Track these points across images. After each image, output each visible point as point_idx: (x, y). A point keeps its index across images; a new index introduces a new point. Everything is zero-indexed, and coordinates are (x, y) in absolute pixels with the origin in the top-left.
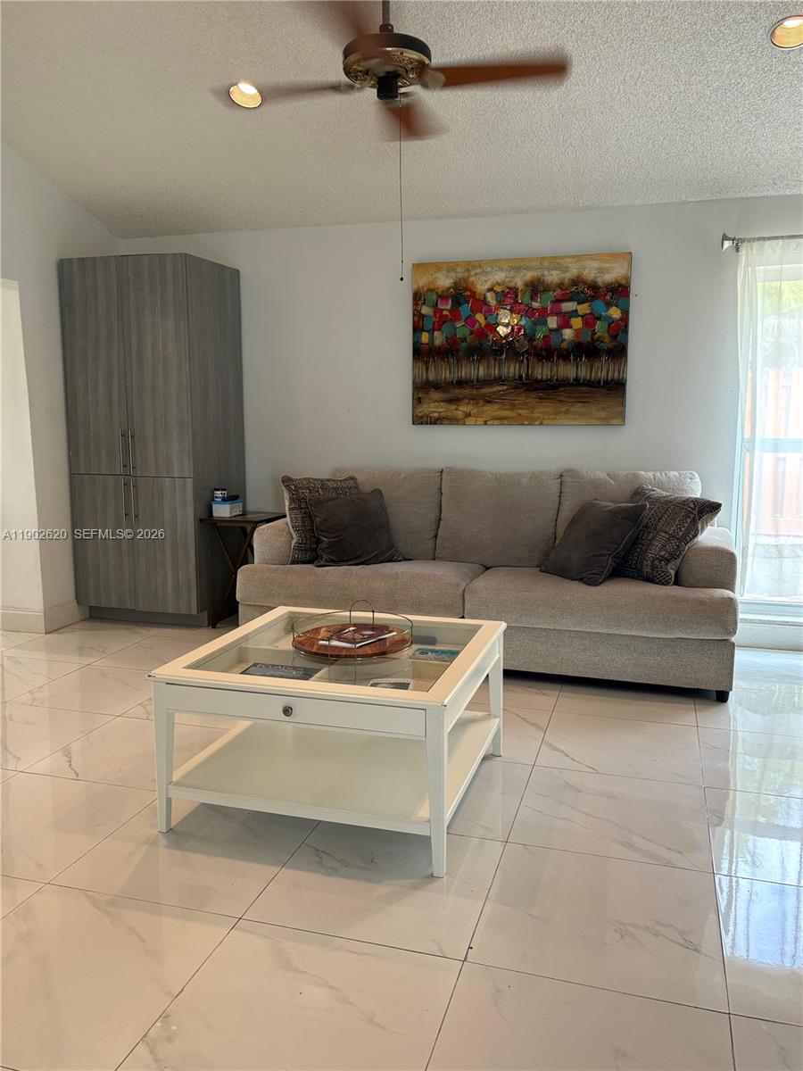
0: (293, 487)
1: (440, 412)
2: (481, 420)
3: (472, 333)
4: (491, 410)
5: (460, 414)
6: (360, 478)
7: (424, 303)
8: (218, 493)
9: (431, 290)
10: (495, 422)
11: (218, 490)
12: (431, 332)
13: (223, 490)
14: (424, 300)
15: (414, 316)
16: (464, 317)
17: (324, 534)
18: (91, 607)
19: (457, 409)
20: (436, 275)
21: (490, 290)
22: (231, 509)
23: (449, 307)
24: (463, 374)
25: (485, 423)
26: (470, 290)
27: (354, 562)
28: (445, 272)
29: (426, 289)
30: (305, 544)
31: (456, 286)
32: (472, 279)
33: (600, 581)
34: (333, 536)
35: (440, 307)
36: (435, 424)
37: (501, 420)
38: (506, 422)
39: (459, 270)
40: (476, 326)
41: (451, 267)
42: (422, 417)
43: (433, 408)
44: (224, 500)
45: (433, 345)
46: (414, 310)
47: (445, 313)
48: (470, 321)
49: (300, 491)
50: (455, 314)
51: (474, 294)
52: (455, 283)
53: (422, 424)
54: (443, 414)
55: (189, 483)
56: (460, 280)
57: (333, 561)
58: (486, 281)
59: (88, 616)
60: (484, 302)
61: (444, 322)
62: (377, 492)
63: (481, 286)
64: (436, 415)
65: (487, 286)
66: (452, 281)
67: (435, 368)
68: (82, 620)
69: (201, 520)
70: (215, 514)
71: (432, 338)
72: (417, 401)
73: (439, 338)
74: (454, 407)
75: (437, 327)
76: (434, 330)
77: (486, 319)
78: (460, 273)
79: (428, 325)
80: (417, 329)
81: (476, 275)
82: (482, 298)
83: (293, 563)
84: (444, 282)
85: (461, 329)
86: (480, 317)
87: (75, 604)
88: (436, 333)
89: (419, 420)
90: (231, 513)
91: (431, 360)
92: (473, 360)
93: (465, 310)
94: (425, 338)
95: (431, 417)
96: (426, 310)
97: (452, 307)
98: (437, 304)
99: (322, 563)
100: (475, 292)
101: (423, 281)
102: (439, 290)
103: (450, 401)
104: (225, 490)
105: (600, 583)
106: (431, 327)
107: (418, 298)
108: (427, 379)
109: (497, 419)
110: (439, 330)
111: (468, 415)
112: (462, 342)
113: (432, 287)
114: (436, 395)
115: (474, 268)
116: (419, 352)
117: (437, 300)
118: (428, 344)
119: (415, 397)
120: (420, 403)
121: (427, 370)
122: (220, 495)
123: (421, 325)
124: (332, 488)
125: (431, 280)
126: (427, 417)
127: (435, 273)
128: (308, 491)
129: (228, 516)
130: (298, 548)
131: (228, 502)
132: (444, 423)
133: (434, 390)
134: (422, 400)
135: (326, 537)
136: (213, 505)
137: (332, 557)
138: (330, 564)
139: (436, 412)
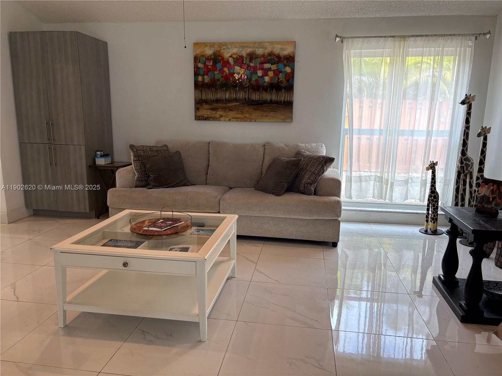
0: (135, 150)
1: (208, 115)
2: (227, 119)
3: (222, 77)
4: (232, 114)
5: (217, 116)
6: (170, 146)
7: (199, 62)
8: (98, 153)
9: (203, 56)
10: (234, 120)
11: (99, 151)
12: (203, 76)
13: (100, 151)
14: (199, 60)
15: (194, 68)
16: (218, 69)
17: (151, 173)
18: (34, 210)
19: (216, 113)
20: (204, 49)
21: (231, 56)
22: (105, 161)
23: (211, 64)
24: (219, 97)
25: (229, 120)
26: (221, 57)
27: (166, 187)
28: (209, 47)
29: (200, 55)
30: (142, 178)
31: (214, 54)
32: (222, 51)
33: (281, 194)
34: (156, 174)
35: (207, 64)
36: (206, 120)
37: (237, 119)
38: (239, 120)
39: (216, 46)
40: (225, 74)
41: (212, 45)
42: (199, 117)
43: (205, 112)
44: (102, 156)
45: (204, 82)
46: (195, 65)
47: (209, 67)
48: (222, 71)
49: (139, 152)
50: (214, 68)
51: (223, 58)
52: (214, 52)
53: (199, 120)
54: (209, 115)
55: (83, 147)
56: (216, 51)
57: (156, 186)
58: (229, 52)
59: (33, 214)
60: (228, 62)
61: (209, 71)
62: (178, 153)
63: (227, 55)
64: (206, 116)
65: (229, 55)
66: (212, 52)
67: (205, 93)
68: (29, 216)
69: (90, 166)
70: (96, 164)
71: (203, 79)
72: (197, 109)
73: (207, 79)
74: (215, 112)
75: (206, 73)
76: (204, 75)
77: (229, 71)
78: (216, 48)
79: (201, 72)
80: (196, 74)
81: (224, 49)
82: (227, 60)
83: (136, 187)
84: (209, 52)
85: (217, 74)
86: (226, 69)
87: (25, 208)
88: (205, 77)
89: (198, 118)
90: (105, 163)
91: (203, 89)
92: (223, 90)
93: (219, 66)
94: (200, 78)
95: (204, 117)
96: (200, 65)
97: (213, 64)
98: (205, 62)
99: (150, 187)
100: (223, 57)
101: (198, 52)
102: (206, 56)
103: (213, 109)
104: (102, 151)
105: (281, 195)
107: (196, 59)
108: (201, 98)
109: (235, 118)
110: (207, 75)
111: (221, 116)
112: (218, 81)
113: (203, 54)
114: (206, 106)
115: (223, 45)
116: (197, 85)
117: (206, 61)
118: (202, 81)
119: (196, 107)
120: (199, 110)
121: (201, 94)
122: (100, 154)
123: (198, 72)
124: (155, 150)
125: (202, 51)
126: (202, 117)
127: (204, 48)
128: (143, 152)
129: (104, 164)
130: (138, 180)
131: (103, 157)
132: (210, 120)
133: (205, 104)
134: (199, 108)
135: (152, 174)
136: (96, 159)
137: (155, 184)
138: (154, 187)
139: (206, 114)
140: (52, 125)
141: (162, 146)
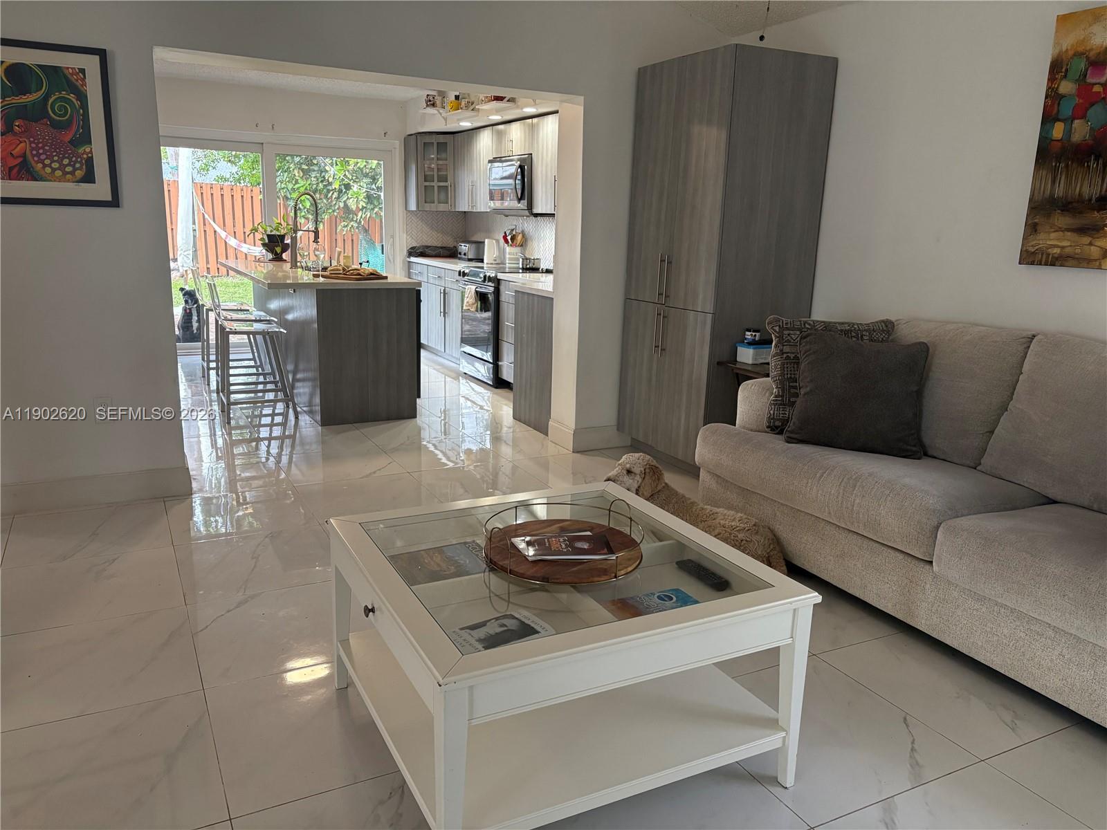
1: (1063, 247)
5: (1095, 252)
7: (1065, 76)
8: (749, 335)
9: (1078, 55)
12: (1069, 121)
13: (753, 332)
14: (1067, 70)
15: (1046, 98)
19: (1091, 244)
20: (1089, 30)
28: (1106, 22)
29: (1071, 53)
35: (1090, 80)
36: (1053, 264)
42: (1035, 253)
43: (1053, 240)
45: (1069, 141)
46: (1049, 88)
47: (1098, 88)
53: (1032, 263)
54: (1068, 250)
55: (709, 318)
59: (629, 444)
61: (1092, 105)
62: (922, 347)
64: (1057, 251)
67: (1067, 177)
69: (719, 363)
71: (1068, 132)
72: (1032, 228)
73: (1081, 131)
74: (1086, 240)
75: (1079, 112)
76: (1073, 118)
79: (1066, 110)
80: (1049, 118)
83: (769, 430)
84: (1103, 37)
88: (1077, 123)
89: (1030, 257)
91: (1062, 165)
94: (1058, 131)
95: (1048, 254)
96: (1066, 87)
98: (1085, 76)
101: (1068, 43)
102: (1092, 54)
103: (1081, 231)
104: (757, 331)
106: (1071, 114)
107: (1057, 68)
108: (1052, 195)
110: (1083, 117)
113: (1080, 49)
114: (1062, 220)
116: (1047, 154)
117: (1086, 70)
118: (1061, 140)
119: (1030, 222)
120: (1036, 231)
121: (1054, 182)
123: (1055, 111)
125: (1083, 37)
126: (1042, 255)
127: (1090, 26)
131: (752, 347)
132: (1067, 264)
133: (1059, 211)
134: (1039, 228)
136: (739, 348)
139: (1057, 246)
140: (668, 263)
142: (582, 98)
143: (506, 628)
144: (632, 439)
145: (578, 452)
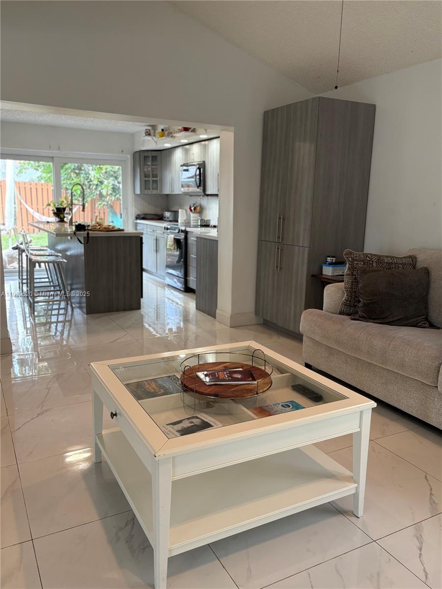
8: (329, 259)
11: (329, 257)
13: (332, 257)
17: (362, 296)
22: (333, 271)
27: (379, 322)
30: (350, 301)
34: (368, 299)
44: (331, 264)
55: (307, 249)
57: (364, 317)
59: (262, 324)
68: (257, 325)
69: (313, 276)
70: (324, 273)
83: (341, 313)
87: (255, 314)
90: (333, 273)
99: (357, 317)
104: (334, 257)
122: (329, 261)
124: (387, 263)
128: (362, 263)
129: (330, 274)
130: (345, 304)
131: (331, 266)
135: (363, 299)
136: (323, 267)
137: (363, 314)
138: (361, 319)
140: (283, 219)
141: (404, 257)
142: (232, 128)
143: (193, 424)
144: (264, 320)
145: (233, 327)
